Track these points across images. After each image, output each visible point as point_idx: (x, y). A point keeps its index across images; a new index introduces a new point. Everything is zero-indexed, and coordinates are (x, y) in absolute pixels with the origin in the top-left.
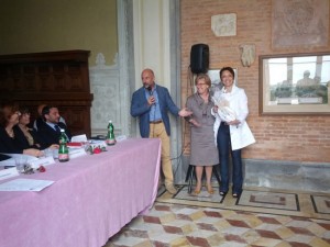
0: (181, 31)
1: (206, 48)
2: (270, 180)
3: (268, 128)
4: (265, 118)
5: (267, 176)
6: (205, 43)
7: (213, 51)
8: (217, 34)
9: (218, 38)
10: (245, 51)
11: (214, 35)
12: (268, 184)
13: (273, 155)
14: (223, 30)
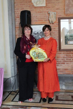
0: (14, 3)
1: (29, 13)
2: (65, 85)
3: (64, 57)
4: (62, 52)
5: (64, 83)
6: (28, 10)
7: (33, 14)
8: (35, 5)
9: (36, 7)
10: (51, 15)
11: (33, 6)
12: (64, 87)
13: (67, 72)
14: (38, 2)
